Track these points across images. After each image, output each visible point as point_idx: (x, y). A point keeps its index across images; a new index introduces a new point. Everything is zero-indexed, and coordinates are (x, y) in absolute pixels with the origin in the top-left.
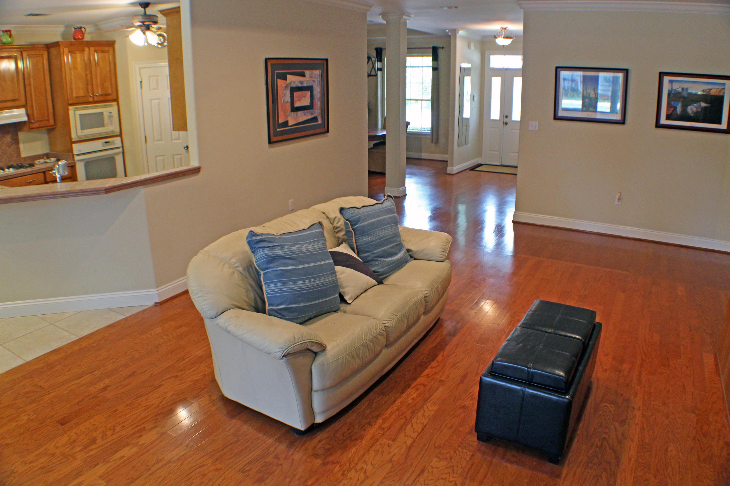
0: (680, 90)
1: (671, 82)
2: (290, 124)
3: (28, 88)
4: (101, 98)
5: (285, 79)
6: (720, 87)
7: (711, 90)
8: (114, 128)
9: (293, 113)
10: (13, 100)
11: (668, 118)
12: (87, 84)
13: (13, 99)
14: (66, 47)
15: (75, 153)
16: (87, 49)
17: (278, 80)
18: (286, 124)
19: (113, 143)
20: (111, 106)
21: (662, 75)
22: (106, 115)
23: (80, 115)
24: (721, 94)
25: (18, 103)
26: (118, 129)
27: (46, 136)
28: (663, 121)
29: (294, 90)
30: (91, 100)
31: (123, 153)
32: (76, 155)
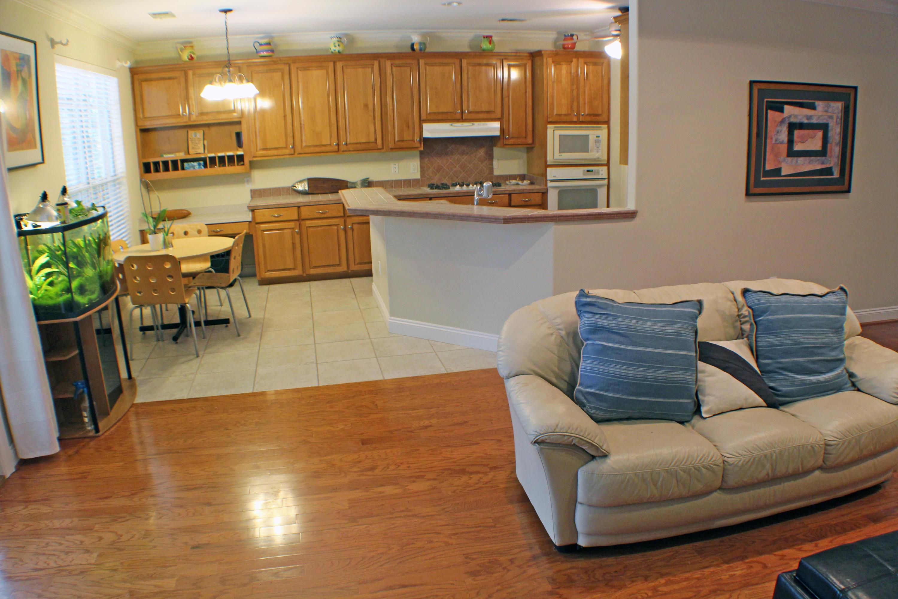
2: (783, 173)
3: (505, 100)
4: (588, 119)
5: (781, 110)
8: (600, 154)
9: (790, 159)
10: (488, 112)
12: (572, 101)
13: (488, 110)
14: (551, 57)
15: (549, 178)
16: (575, 60)
17: (769, 111)
18: (777, 172)
19: (598, 172)
20: (599, 128)
22: (592, 139)
23: (560, 136)
25: (493, 116)
26: (605, 157)
27: (524, 155)
29: (792, 127)
30: (575, 119)
31: (609, 186)
32: (550, 180)
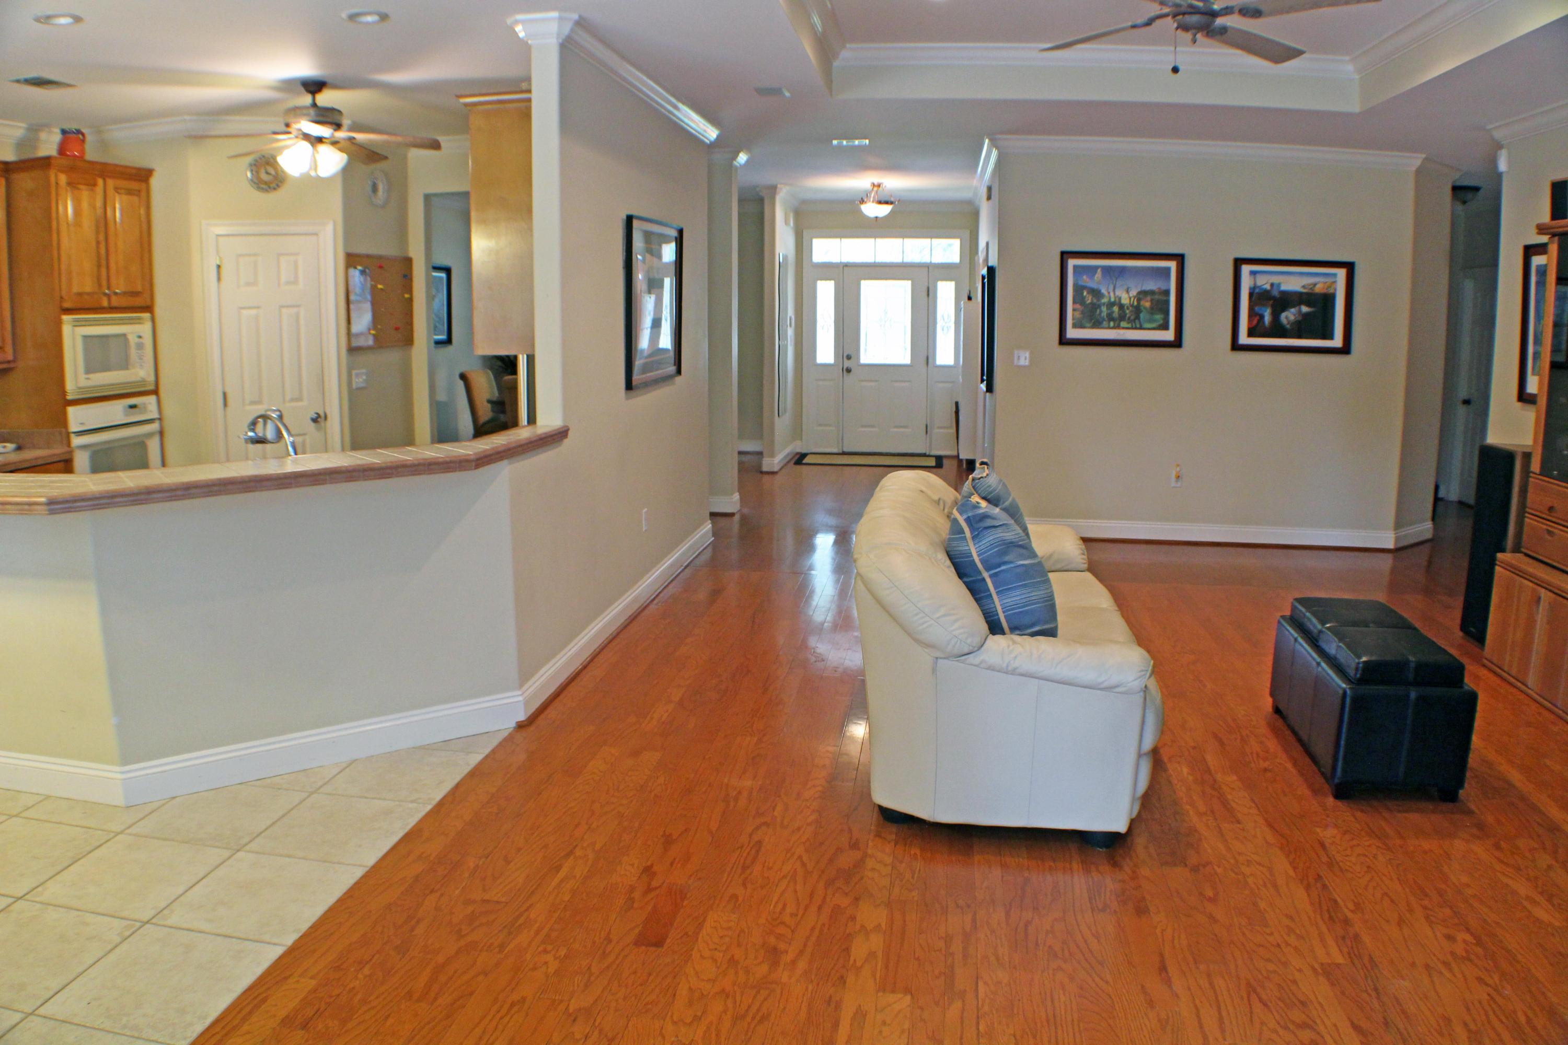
0: (1268, 287)
1: (1253, 273)
4: (124, 302)
6: (1330, 280)
7: (1315, 285)
8: (142, 373)
11: (1251, 333)
12: (99, 266)
14: (62, 172)
15: (73, 427)
16: (100, 182)
19: (144, 409)
20: (139, 321)
21: (1238, 263)
22: (132, 339)
23: (85, 338)
24: (1331, 291)
26: (152, 378)
28: (1244, 339)
30: (105, 303)
31: (161, 433)
32: (74, 433)
